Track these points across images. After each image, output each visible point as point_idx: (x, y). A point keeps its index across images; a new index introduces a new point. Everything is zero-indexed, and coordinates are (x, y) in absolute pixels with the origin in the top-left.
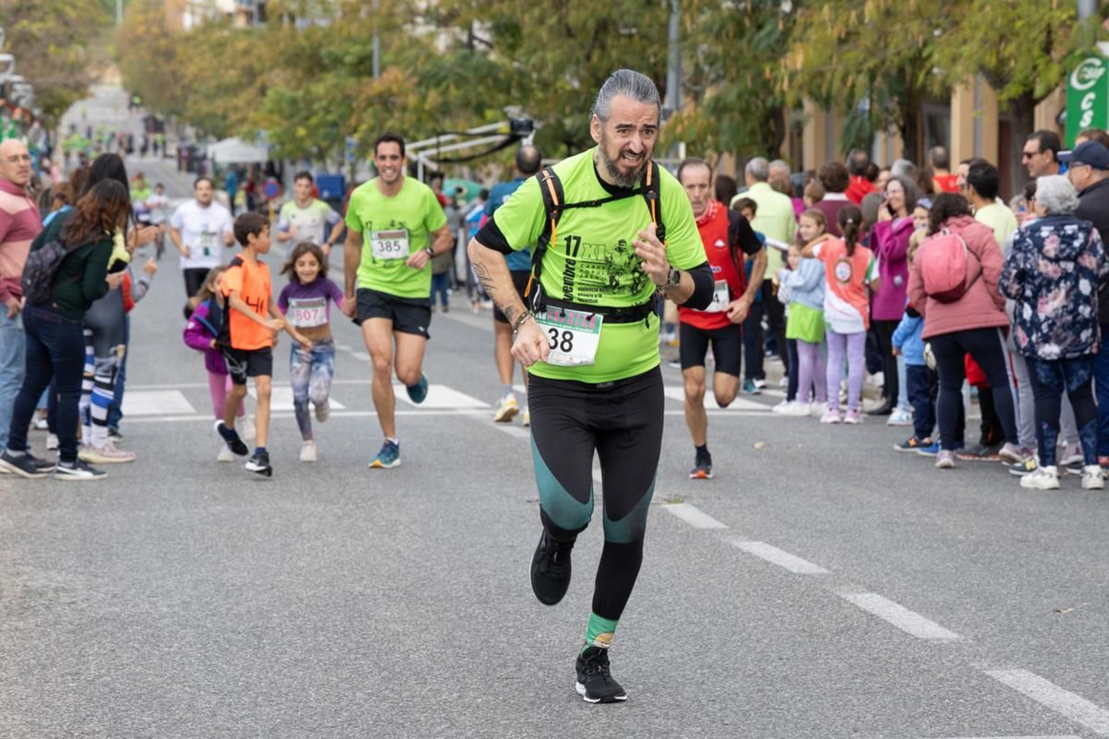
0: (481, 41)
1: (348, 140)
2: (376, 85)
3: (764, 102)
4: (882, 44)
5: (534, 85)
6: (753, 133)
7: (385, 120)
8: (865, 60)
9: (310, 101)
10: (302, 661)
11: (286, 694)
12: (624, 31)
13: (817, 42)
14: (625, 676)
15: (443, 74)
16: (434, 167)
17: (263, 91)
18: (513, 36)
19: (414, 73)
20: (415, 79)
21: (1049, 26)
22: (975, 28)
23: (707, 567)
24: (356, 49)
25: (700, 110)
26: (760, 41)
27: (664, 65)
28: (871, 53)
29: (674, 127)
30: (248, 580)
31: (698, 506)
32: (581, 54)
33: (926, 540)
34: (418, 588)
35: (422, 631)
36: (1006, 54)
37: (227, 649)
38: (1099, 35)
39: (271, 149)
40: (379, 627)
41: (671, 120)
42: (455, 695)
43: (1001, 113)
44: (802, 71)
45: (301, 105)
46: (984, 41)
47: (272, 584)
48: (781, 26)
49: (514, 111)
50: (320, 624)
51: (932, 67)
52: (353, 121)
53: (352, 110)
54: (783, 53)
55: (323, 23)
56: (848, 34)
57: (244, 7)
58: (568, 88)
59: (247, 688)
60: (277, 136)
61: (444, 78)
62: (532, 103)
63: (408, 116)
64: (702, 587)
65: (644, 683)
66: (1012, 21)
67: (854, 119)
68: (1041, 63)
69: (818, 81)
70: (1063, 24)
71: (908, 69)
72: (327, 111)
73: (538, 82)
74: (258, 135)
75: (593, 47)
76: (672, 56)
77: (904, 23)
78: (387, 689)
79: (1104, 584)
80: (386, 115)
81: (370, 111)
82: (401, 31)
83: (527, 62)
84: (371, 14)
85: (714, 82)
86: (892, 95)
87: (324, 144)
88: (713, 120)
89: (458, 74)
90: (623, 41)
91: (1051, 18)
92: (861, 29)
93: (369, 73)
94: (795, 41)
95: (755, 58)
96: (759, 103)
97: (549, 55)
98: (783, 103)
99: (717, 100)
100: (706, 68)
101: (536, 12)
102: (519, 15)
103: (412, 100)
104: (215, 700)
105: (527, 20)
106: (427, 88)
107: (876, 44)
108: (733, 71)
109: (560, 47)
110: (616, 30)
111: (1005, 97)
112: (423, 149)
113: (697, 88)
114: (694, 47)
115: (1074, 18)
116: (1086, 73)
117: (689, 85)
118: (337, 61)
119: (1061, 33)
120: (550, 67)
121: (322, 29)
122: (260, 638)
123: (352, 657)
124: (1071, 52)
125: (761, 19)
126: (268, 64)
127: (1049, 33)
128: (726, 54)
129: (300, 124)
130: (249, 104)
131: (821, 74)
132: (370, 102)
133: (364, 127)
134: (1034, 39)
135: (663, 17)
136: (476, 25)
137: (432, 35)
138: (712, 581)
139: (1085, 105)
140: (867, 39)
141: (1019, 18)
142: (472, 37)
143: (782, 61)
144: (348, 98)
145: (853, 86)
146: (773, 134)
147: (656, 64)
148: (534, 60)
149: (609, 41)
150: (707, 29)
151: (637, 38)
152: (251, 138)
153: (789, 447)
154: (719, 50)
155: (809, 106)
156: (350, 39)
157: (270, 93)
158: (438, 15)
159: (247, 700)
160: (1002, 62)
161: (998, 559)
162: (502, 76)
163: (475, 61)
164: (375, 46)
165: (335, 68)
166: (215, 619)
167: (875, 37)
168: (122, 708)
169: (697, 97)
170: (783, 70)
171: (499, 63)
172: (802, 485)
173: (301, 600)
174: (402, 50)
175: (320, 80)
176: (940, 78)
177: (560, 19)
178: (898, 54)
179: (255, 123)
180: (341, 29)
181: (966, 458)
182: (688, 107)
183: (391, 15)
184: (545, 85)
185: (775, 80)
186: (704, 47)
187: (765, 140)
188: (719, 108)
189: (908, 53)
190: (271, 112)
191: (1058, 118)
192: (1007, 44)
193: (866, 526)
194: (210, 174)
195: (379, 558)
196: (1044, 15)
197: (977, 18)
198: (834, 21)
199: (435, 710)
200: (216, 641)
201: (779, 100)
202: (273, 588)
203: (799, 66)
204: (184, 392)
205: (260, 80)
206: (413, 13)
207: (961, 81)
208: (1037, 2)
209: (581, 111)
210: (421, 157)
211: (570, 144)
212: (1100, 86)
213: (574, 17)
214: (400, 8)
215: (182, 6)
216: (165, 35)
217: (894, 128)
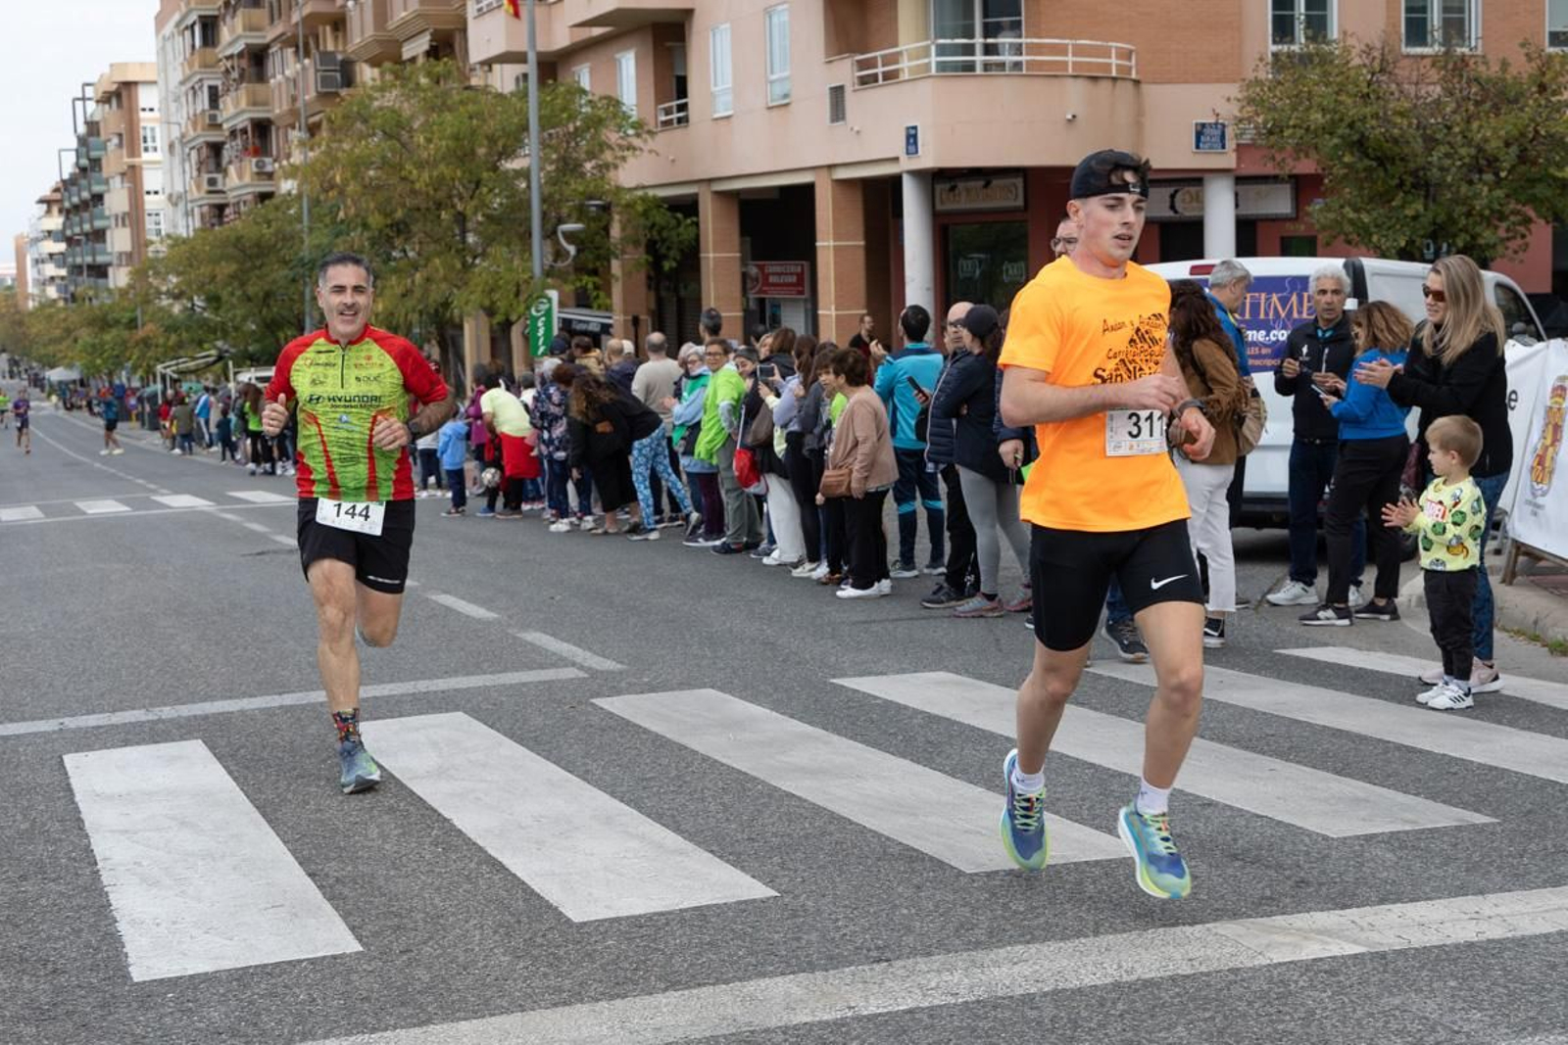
0: (199, 307)
2: (141, 333)
4: (426, 296)
5: (230, 329)
7: (147, 352)
8: (417, 306)
9: (102, 344)
12: (279, 298)
15: (178, 325)
16: (175, 376)
17: (76, 341)
18: (217, 303)
19: (161, 326)
20: (162, 329)
21: (517, 282)
22: (477, 285)
24: (128, 315)
28: (420, 301)
30: (81, 610)
32: (256, 310)
36: (495, 299)
38: (545, 286)
39: (81, 372)
40: (161, 632)
43: (492, 331)
45: (98, 347)
46: (482, 292)
47: (95, 611)
49: (219, 343)
50: (125, 632)
51: (453, 309)
52: (128, 354)
53: (127, 348)
55: (108, 302)
56: (407, 292)
57: (62, 295)
58: (249, 329)
60: (85, 365)
61: (179, 328)
62: (230, 339)
63: (159, 349)
66: (497, 281)
68: (514, 303)
70: (525, 281)
71: (441, 310)
72: (113, 349)
73: (232, 327)
74: (74, 364)
75: (263, 306)
76: (307, 310)
77: (437, 285)
80: (147, 350)
81: (137, 348)
82: (153, 303)
83: (226, 316)
84: (135, 295)
86: (432, 324)
89: (187, 325)
90: (279, 302)
91: (518, 278)
92: (413, 288)
93: (136, 327)
97: (238, 312)
101: (230, 289)
102: (220, 291)
103: (161, 341)
105: (224, 295)
106: (170, 334)
107: (422, 296)
109: (244, 307)
110: (275, 297)
111: (494, 322)
115: (531, 278)
116: (538, 307)
118: (117, 322)
119: (524, 285)
120: (239, 319)
121: (108, 305)
124: (530, 296)
126: (78, 325)
127: (518, 286)
129: (97, 357)
130: (68, 347)
131: (392, 314)
132: (137, 344)
134: (510, 290)
136: (196, 298)
137: (171, 305)
139: (540, 324)
140: (417, 294)
141: (501, 280)
142: (193, 305)
144: (124, 342)
145: (410, 320)
147: (298, 314)
148: (230, 315)
149: (272, 303)
151: (287, 301)
152: (70, 366)
156: (124, 309)
157: (80, 341)
158: (174, 293)
162: (211, 325)
163: (196, 317)
164: (138, 312)
165: (116, 326)
167: (422, 292)
171: (210, 318)
173: (114, 619)
174: (154, 314)
175: (108, 333)
176: (458, 314)
177: (244, 292)
178: (435, 301)
179: (72, 359)
180: (119, 303)
183: (147, 294)
184: (236, 329)
189: (441, 300)
190: (81, 351)
191: (523, 333)
192: (495, 293)
194: (47, 388)
196: (515, 277)
197: (478, 280)
202: (96, 613)
204: (38, 506)
205: (73, 335)
206: (159, 293)
207: (469, 315)
208: (510, 270)
209: (257, 341)
210: (168, 371)
211: (252, 360)
212: (548, 313)
213: (251, 290)
214: (152, 291)
215: (27, 297)
216: (18, 312)
217: (434, 342)
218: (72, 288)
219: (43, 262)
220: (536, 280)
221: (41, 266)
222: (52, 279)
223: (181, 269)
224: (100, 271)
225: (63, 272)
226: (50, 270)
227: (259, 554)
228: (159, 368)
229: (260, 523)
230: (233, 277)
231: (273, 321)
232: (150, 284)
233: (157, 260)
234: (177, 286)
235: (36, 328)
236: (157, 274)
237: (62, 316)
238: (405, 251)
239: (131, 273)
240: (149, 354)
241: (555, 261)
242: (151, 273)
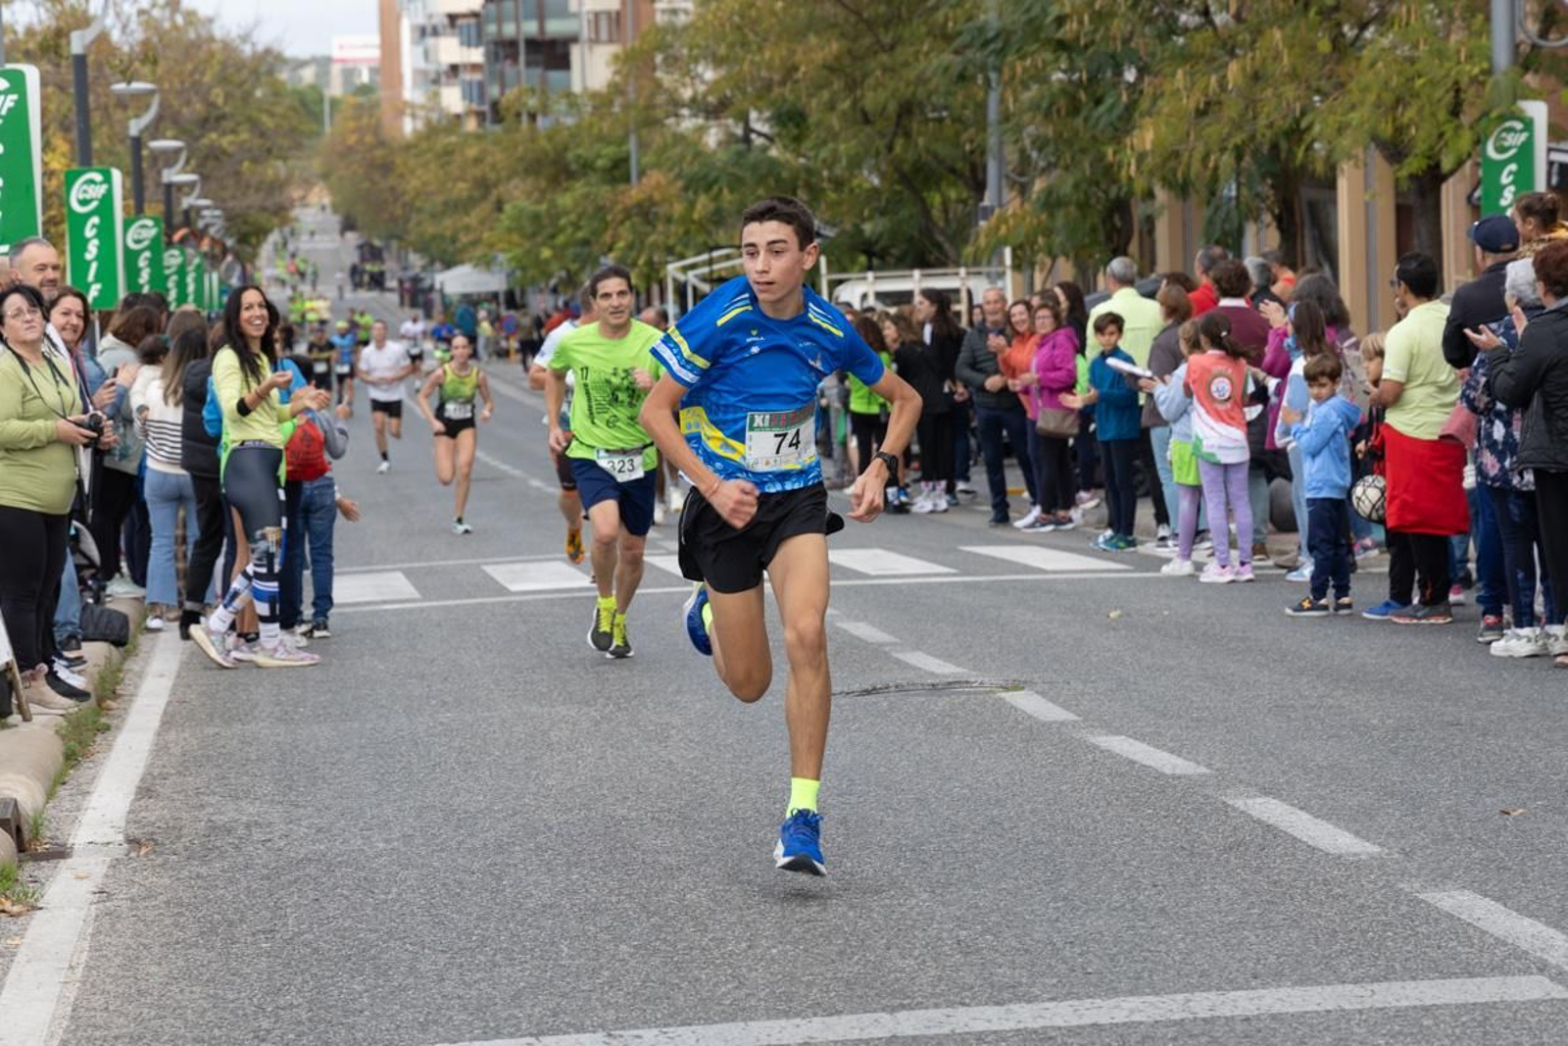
0: (760, 134)
1: (603, 260)
2: (635, 193)
3: (1106, 192)
4: (1251, 114)
5: (825, 185)
6: (1094, 230)
7: (647, 235)
8: (1229, 135)
9: (555, 215)
10: (551, 906)
11: (532, 950)
12: (931, 115)
13: (1170, 115)
14: (958, 914)
15: (713, 175)
17: (499, 207)
18: (798, 126)
19: (679, 176)
20: (680, 184)
21: (1456, 83)
22: (1366, 89)
23: (1056, 769)
24: (610, 151)
25: (1027, 206)
26: (1098, 119)
27: (983, 153)
28: (1237, 126)
29: (998, 228)
30: (484, 805)
31: (1043, 694)
32: (881, 144)
33: (1331, 727)
34: (695, 809)
35: (700, 864)
36: (1405, 120)
37: (458, 894)
38: (1519, 92)
39: (510, 275)
40: (648, 860)
41: (993, 219)
42: (744, 945)
43: (1398, 194)
44: (1153, 151)
45: (546, 221)
46: (1377, 105)
47: (514, 809)
48: (1124, 98)
50: (573, 859)
51: (1313, 141)
52: (607, 238)
53: (607, 224)
54: (1128, 132)
55: (569, 121)
56: (1208, 104)
57: (475, 107)
58: (866, 186)
59: (483, 942)
60: (516, 259)
61: (716, 181)
62: (823, 206)
63: (673, 228)
64: (1051, 796)
65: (982, 923)
66: (1410, 80)
67: (1217, 209)
68: (1449, 129)
69: (1172, 164)
70: (1474, 80)
71: (1284, 145)
72: (577, 227)
73: (830, 180)
74: (495, 258)
75: (895, 134)
76: (992, 141)
77: (1276, 89)
78: (657, 939)
79: (1561, 777)
80: (649, 229)
81: (628, 224)
82: (663, 125)
83: (816, 156)
84: (626, 107)
85: (1044, 171)
86: (1263, 177)
87: (574, 267)
88: (1044, 217)
89: (732, 175)
90: (931, 125)
91: (1458, 73)
92: (1223, 97)
93: (627, 179)
94: (1142, 116)
95: (1094, 139)
96: (1101, 194)
97: (842, 147)
98: (1130, 193)
99: (1049, 192)
100: (1034, 154)
101: (826, 95)
102: (804, 99)
104: (442, 959)
105: (814, 107)
106: (696, 193)
107: (1242, 116)
108: (1068, 156)
109: (855, 136)
110: (923, 113)
111: (1404, 173)
112: (693, 267)
113: (1024, 180)
114: (1019, 129)
115: (1489, 72)
116: (1505, 139)
117: (1013, 176)
118: (587, 167)
119: (1472, 91)
120: (844, 162)
121: (569, 128)
122: (499, 879)
123: (614, 899)
124: (1485, 114)
125: (1100, 92)
126: (504, 174)
127: (1458, 91)
128: (1059, 135)
129: (544, 244)
130: (482, 222)
131: (1176, 154)
132: (628, 214)
133: (621, 244)
134: (1439, 100)
135: (981, 95)
136: (753, 115)
138: (1064, 788)
139: (1505, 179)
140: (1232, 110)
141: (1420, 76)
142: (748, 130)
143: (1128, 141)
144: (601, 210)
145: (1216, 168)
146: (1119, 231)
147: (972, 152)
148: (824, 153)
149: (915, 126)
150: (1035, 106)
151: (948, 122)
152: (486, 263)
153: (1152, 616)
154: (1050, 131)
155: (1161, 194)
156: (601, 138)
157: (508, 208)
158: (707, 104)
159: (482, 958)
160: (1399, 130)
161: (1425, 749)
162: (785, 174)
163: (752, 157)
164: (632, 145)
165: (585, 174)
166: (443, 855)
167: (1242, 104)
168: (327, 973)
169: (1023, 190)
170: (1129, 151)
171: (782, 158)
172: (1172, 663)
173: (550, 829)
174: (664, 149)
175: (567, 190)
176: (1323, 153)
177: (855, 103)
178: (1271, 126)
179: (491, 246)
180: (591, 126)
181: (1401, 621)
182: (1013, 204)
183: (650, 106)
184: (838, 184)
185: (1120, 167)
186: (1031, 129)
187: (1109, 238)
188: (1051, 203)
189: (1286, 124)
190: (509, 230)
191: (1469, 198)
192: (1405, 107)
193: (1255, 711)
195: (646, 771)
196: (1450, 69)
197: (1368, 77)
198: (1190, 89)
199: (719, 965)
200: (444, 884)
201: (1125, 189)
202: (515, 814)
203: (1148, 146)
204: (408, 573)
205: (495, 193)
206: (676, 103)
207: (1349, 157)
208: (1441, 55)
209: (883, 213)
210: (691, 277)
211: (870, 254)
212: (1525, 153)
213: (871, 100)
214: (661, 99)
215: (401, 109)
216: (382, 144)
217: (1267, 218)
218: (494, 91)
219: (435, 32)
220: (1498, 76)
221: (431, 41)
222: (454, 69)
223: (722, 50)
224: (553, 53)
225: (477, 55)
226: (451, 50)
227: (868, 692)
228: (672, 269)
229: (872, 623)
230: (832, 68)
231: (919, 167)
232: (658, 84)
233: (672, 29)
234: (714, 86)
235: (418, 179)
236: (672, 61)
237: (472, 152)
238: (1206, 13)
239: (616, 57)
240: (652, 238)
241: (1544, 34)
242: (659, 58)
